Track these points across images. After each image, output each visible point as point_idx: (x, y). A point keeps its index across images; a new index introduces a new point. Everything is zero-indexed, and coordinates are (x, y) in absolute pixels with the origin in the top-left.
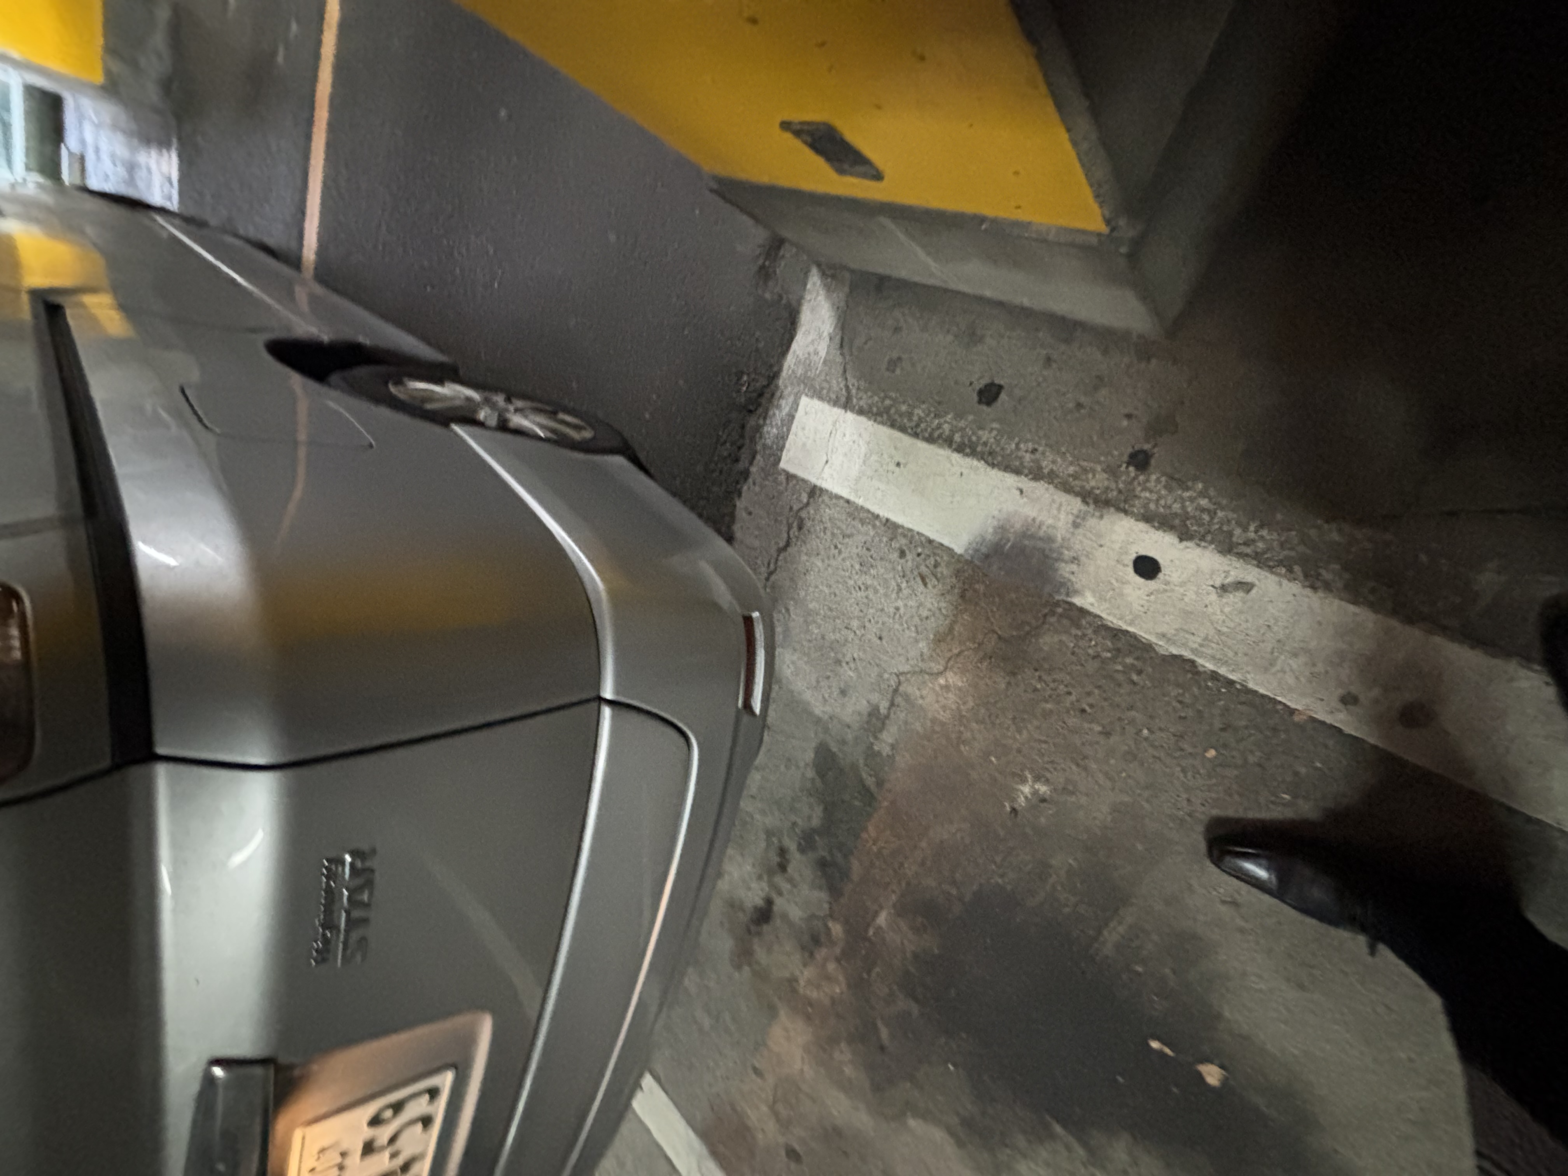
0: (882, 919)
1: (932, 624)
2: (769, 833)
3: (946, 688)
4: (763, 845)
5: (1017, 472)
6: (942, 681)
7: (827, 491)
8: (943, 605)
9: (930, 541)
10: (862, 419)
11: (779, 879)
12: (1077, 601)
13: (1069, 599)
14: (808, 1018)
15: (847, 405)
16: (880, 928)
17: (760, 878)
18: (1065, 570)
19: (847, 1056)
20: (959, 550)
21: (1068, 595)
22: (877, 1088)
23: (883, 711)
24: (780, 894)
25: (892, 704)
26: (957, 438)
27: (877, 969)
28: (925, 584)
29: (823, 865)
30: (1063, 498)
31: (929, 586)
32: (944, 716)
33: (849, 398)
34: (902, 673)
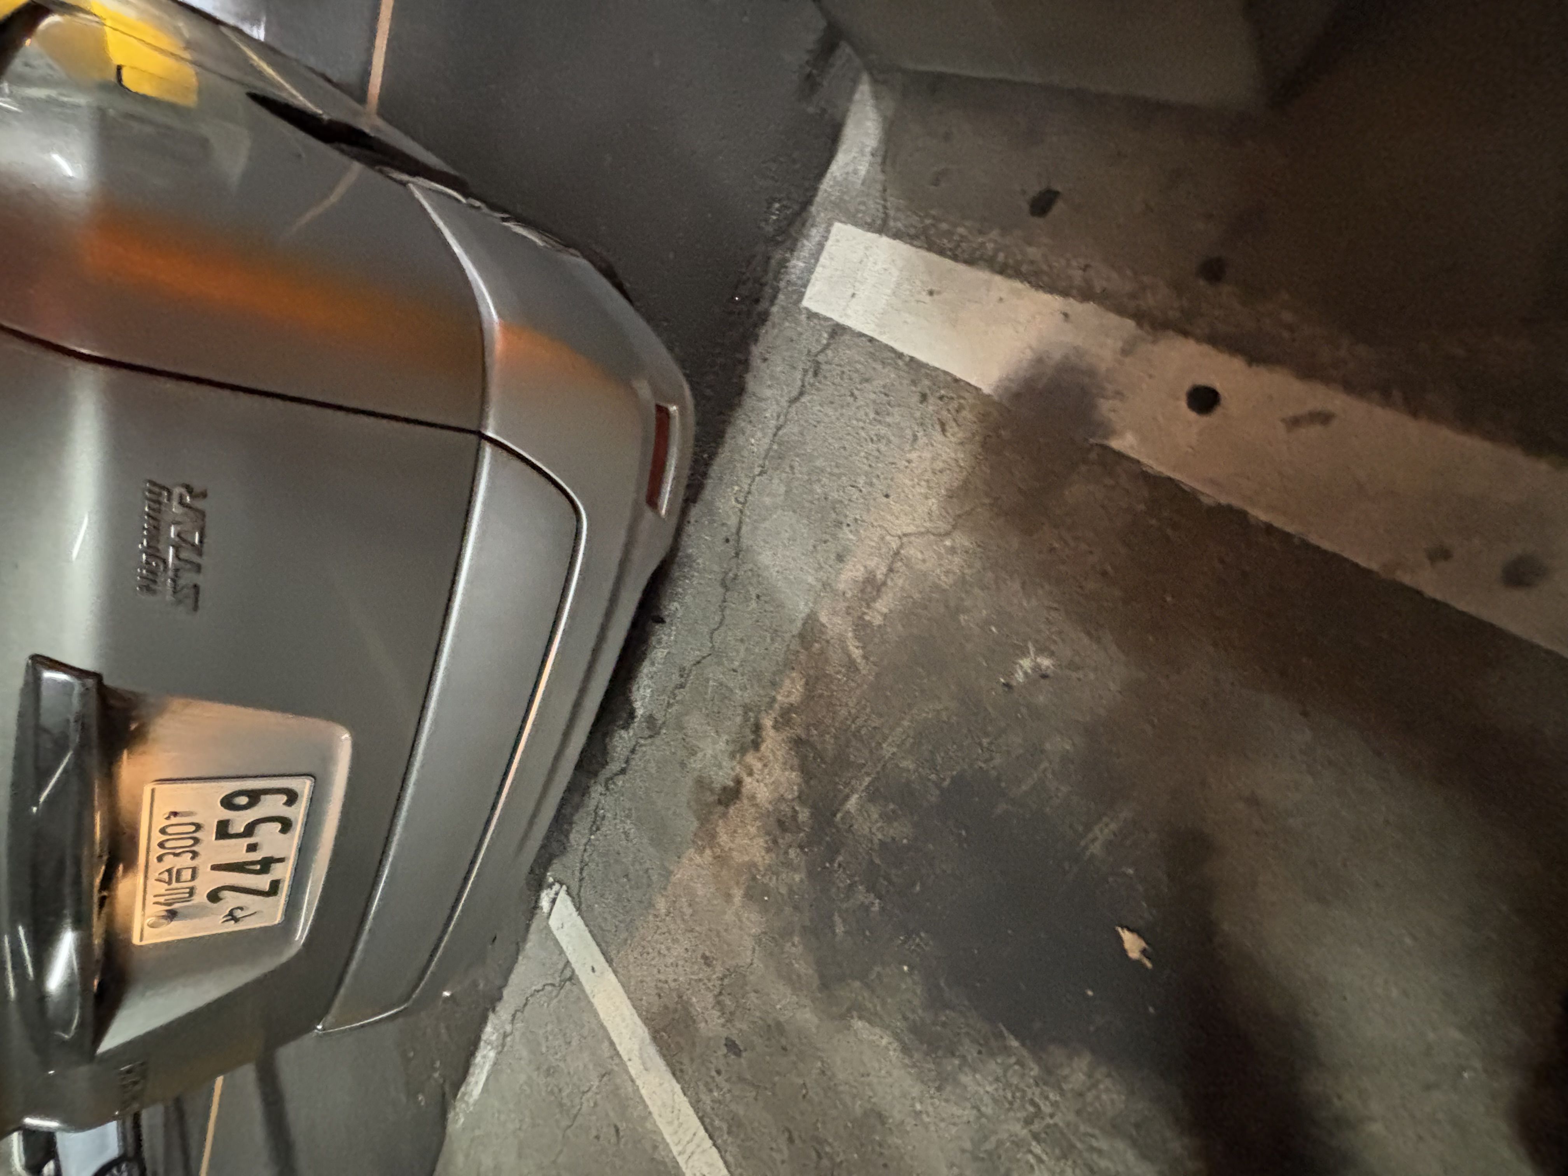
0: (852, 803)
1: (945, 478)
2: (747, 709)
3: (953, 550)
4: (739, 721)
5: (1065, 293)
6: (948, 543)
7: (850, 329)
8: (961, 455)
9: (956, 380)
10: (897, 243)
11: (750, 758)
12: (1115, 444)
13: (1106, 442)
14: (763, 907)
15: (882, 228)
16: (848, 812)
17: (732, 755)
18: (1106, 407)
19: (799, 950)
20: (986, 390)
21: (1106, 437)
22: (825, 986)
23: (880, 577)
24: (750, 774)
25: (891, 570)
26: (1001, 257)
27: (840, 858)
28: (944, 431)
29: (798, 743)
30: (1113, 319)
31: (948, 434)
32: (946, 581)
33: (885, 221)
34: (905, 535)
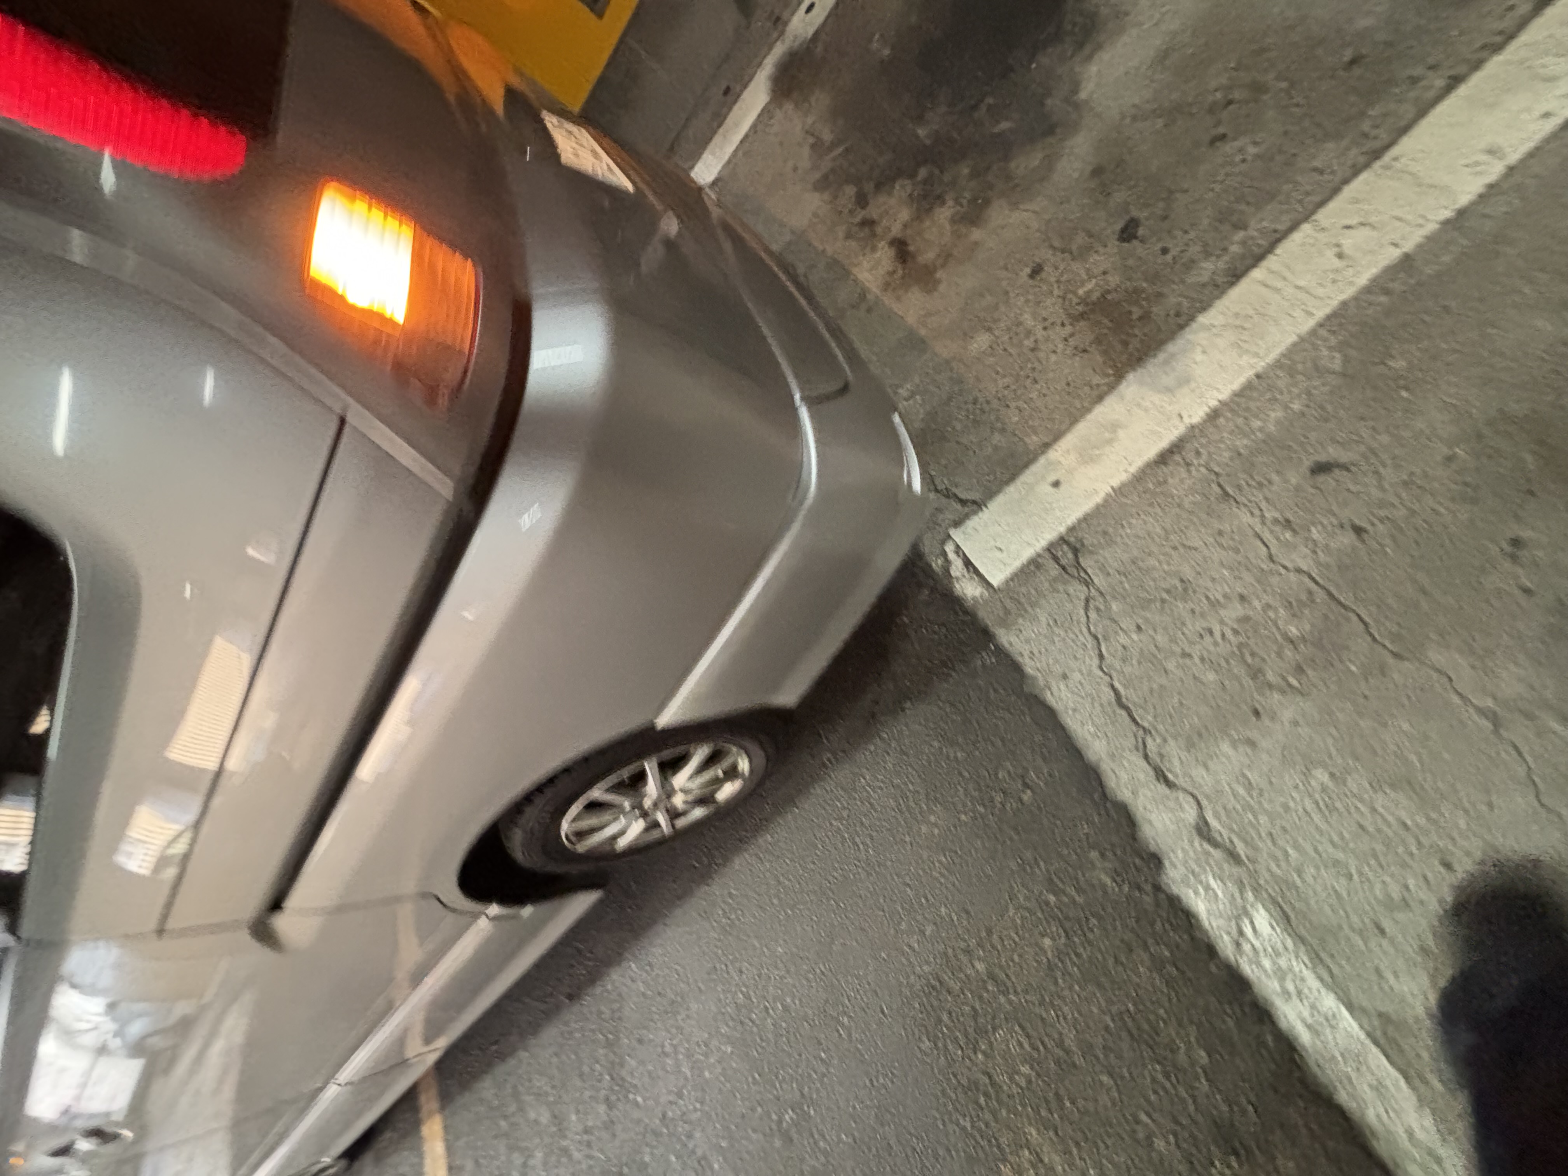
0: (921, 132)
1: (789, 113)
2: (848, 236)
3: (817, 100)
4: (853, 244)
6: (813, 103)
8: (785, 106)
9: (758, 116)
11: (879, 230)
12: (810, 36)
14: (987, 202)
17: (874, 249)
18: (797, 44)
20: (768, 100)
21: (807, 41)
22: (1050, 131)
25: (813, 134)
29: (879, 187)
